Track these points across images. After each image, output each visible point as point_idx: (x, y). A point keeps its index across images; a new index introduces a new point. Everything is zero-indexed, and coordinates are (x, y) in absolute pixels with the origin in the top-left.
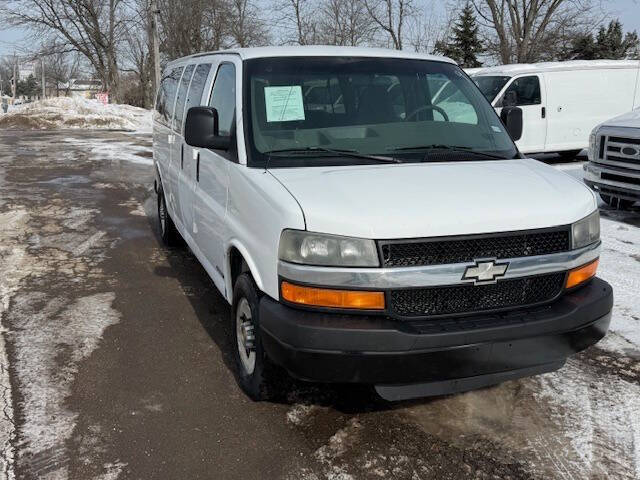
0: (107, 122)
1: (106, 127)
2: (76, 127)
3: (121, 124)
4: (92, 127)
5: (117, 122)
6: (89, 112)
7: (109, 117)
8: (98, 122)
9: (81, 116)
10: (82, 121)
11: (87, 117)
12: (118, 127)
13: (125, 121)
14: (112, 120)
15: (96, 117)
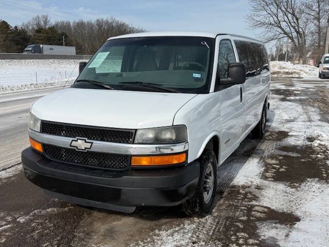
0: (292, 73)
1: (291, 76)
2: (275, 76)
3: (300, 74)
4: (284, 76)
5: (297, 73)
6: (284, 68)
7: (293, 71)
8: (287, 73)
9: (279, 70)
10: (279, 72)
11: (282, 71)
12: (297, 76)
13: (302, 73)
14: (295, 72)
15: (287, 71)
